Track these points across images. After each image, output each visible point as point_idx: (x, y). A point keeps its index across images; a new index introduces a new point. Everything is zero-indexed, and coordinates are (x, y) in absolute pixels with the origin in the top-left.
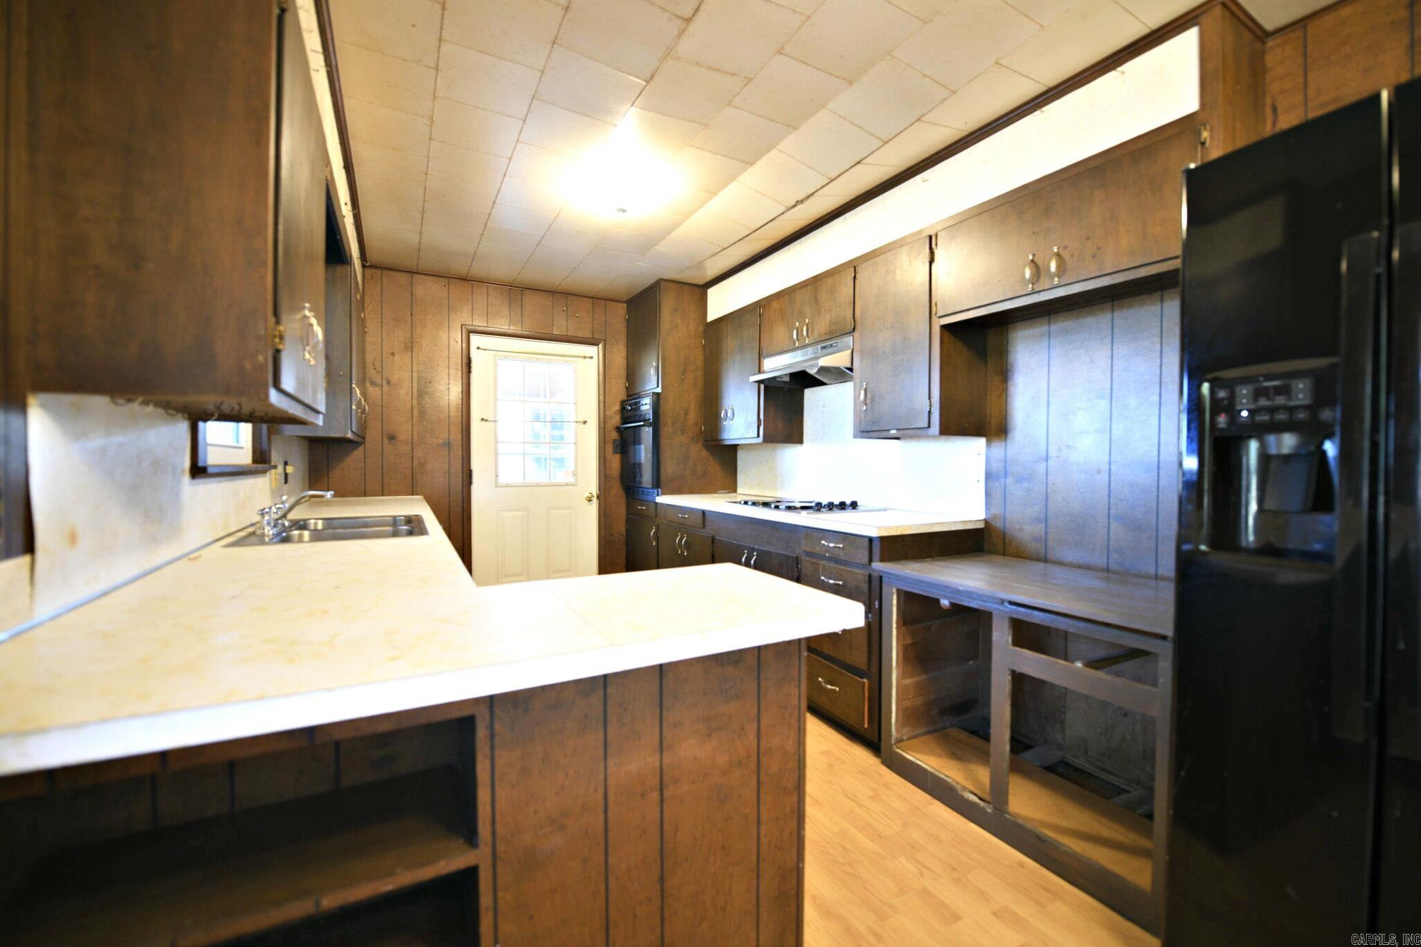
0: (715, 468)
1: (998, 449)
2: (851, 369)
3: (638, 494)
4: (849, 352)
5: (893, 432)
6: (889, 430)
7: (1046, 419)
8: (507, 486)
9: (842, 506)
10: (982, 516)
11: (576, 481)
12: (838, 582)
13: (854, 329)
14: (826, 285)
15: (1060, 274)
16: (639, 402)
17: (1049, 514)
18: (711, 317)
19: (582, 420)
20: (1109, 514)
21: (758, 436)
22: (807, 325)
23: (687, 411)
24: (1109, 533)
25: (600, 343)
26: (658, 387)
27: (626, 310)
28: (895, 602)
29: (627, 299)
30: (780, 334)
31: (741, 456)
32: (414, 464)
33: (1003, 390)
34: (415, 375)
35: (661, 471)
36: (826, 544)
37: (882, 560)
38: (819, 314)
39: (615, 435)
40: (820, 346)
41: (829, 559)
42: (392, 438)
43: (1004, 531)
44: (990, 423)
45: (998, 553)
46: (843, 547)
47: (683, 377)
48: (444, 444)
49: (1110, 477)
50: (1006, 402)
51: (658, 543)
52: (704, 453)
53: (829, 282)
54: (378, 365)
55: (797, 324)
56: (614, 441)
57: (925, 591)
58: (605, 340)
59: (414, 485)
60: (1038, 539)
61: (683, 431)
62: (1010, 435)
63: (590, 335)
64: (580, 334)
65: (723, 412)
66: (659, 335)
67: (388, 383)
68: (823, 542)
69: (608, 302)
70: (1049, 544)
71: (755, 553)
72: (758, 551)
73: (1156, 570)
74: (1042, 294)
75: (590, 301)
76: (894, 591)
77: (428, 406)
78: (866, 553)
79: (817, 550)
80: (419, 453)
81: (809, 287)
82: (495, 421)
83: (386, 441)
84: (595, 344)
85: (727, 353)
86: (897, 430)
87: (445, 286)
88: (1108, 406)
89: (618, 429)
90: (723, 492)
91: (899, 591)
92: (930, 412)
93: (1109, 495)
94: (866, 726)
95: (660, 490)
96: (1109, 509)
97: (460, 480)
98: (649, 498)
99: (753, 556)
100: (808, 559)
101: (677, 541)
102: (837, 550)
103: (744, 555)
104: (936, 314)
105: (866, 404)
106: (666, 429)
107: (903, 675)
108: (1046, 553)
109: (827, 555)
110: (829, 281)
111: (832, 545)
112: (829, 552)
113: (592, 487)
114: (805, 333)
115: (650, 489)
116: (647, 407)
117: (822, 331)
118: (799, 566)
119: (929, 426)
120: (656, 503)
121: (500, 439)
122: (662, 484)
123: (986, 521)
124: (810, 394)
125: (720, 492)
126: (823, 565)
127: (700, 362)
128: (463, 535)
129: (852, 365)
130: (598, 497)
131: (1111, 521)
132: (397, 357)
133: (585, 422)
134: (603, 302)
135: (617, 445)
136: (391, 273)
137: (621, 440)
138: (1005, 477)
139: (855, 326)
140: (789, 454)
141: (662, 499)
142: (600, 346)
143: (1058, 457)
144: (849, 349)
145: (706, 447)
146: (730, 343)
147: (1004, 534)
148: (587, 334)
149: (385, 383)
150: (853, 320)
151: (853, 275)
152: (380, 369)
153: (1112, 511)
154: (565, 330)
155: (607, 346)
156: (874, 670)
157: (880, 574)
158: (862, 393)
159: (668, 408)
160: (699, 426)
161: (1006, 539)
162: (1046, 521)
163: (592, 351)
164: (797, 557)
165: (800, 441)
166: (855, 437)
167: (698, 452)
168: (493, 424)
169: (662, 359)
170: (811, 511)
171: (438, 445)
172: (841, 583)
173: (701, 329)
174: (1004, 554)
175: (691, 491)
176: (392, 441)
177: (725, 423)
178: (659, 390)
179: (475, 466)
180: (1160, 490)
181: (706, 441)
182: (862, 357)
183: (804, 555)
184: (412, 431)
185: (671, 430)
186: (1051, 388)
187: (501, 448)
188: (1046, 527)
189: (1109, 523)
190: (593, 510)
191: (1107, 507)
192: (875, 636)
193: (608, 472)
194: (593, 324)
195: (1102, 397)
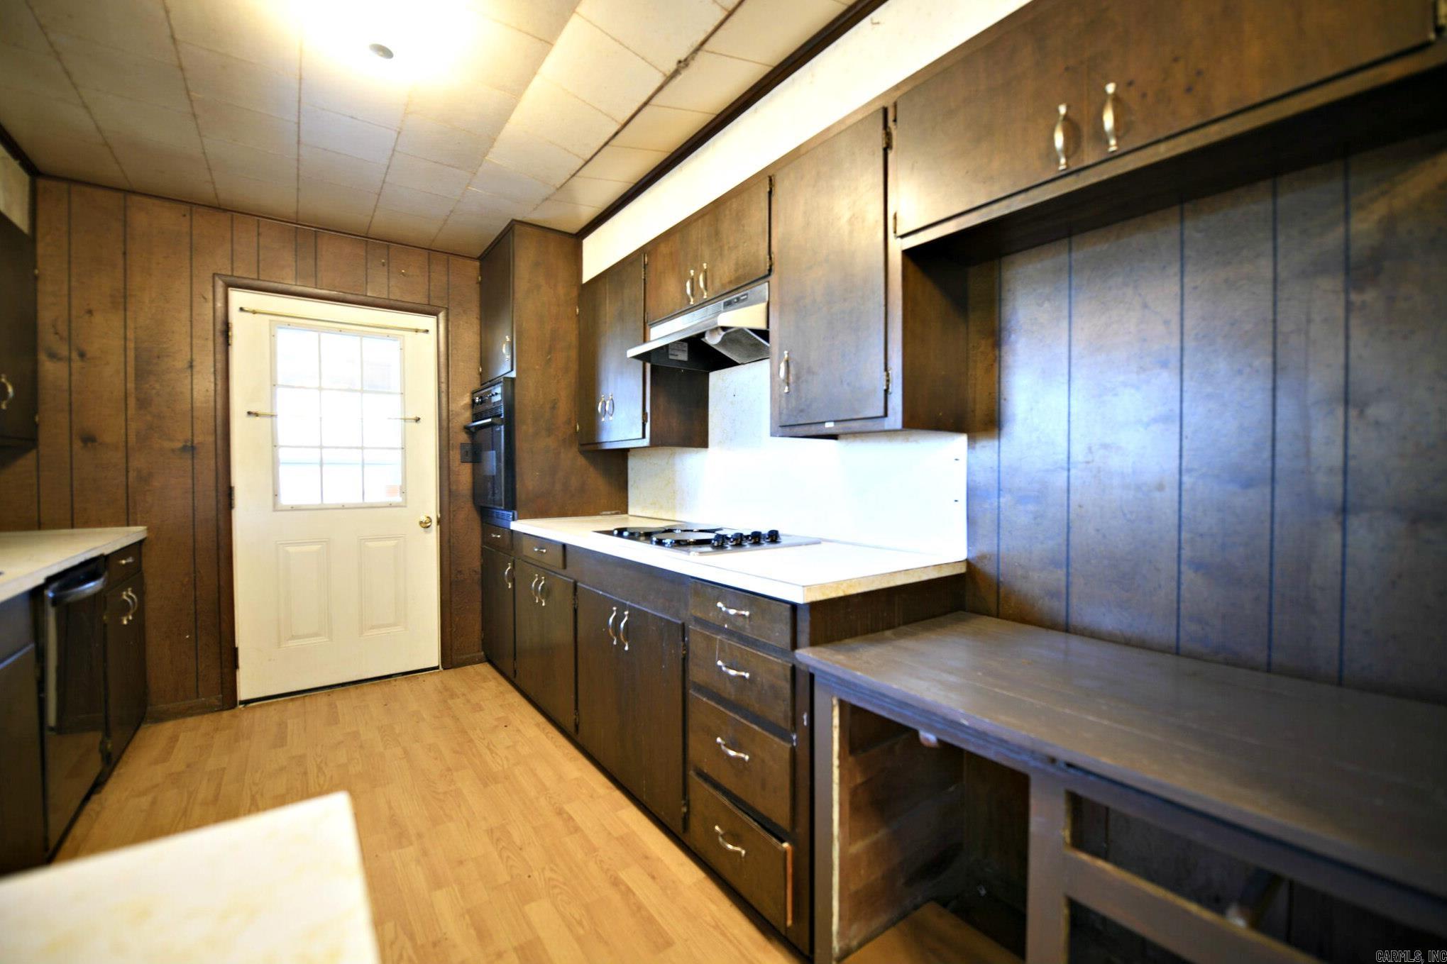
0: (596, 481)
1: (987, 451)
2: (764, 334)
3: (492, 517)
4: (764, 305)
5: (829, 425)
6: (824, 422)
7: (1066, 403)
8: (293, 509)
9: (756, 538)
10: (962, 555)
11: (405, 500)
12: (743, 674)
13: (770, 270)
14: (730, 210)
15: (1120, 134)
16: (490, 392)
17: (1072, 554)
18: (587, 276)
19: (414, 417)
20: (1179, 556)
21: (644, 436)
22: (705, 272)
23: (556, 403)
24: (1179, 588)
25: (439, 312)
26: (512, 370)
27: (478, 269)
28: (836, 721)
29: (479, 255)
30: (670, 289)
31: (633, 464)
32: (131, 479)
33: (994, 361)
34: (131, 345)
35: (517, 486)
36: (724, 609)
37: (814, 643)
38: (721, 255)
39: (463, 438)
40: (722, 302)
41: (730, 633)
42: (89, 439)
43: (998, 579)
44: (973, 411)
45: (989, 614)
46: (750, 615)
47: (549, 357)
48: (184, 448)
49: (1180, 495)
50: (999, 377)
51: (514, 585)
52: (582, 461)
53: (734, 206)
54: (62, 328)
55: (692, 272)
56: (462, 445)
57: (891, 711)
58: (447, 309)
59: (131, 510)
60: (1053, 595)
61: (550, 431)
62: (1005, 430)
63: (424, 301)
64: (408, 298)
65: (600, 404)
66: (513, 299)
67: (82, 355)
68: (720, 604)
69: (451, 258)
70: (1074, 601)
71: (626, 613)
72: (631, 609)
73: (1269, 656)
74: (1083, 174)
75: (426, 253)
76: (835, 702)
77: (154, 391)
78: (786, 629)
79: (711, 616)
80: (138, 462)
81: (707, 217)
82: (272, 416)
83: (78, 445)
84: (433, 313)
85: (606, 322)
86: (835, 421)
87: (184, 216)
88: (1177, 380)
89: (467, 429)
90: (609, 513)
91: (842, 704)
92: (886, 391)
93: (1180, 526)
94: (789, 923)
95: (516, 513)
96: (1180, 548)
97: (213, 503)
98: (503, 523)
99: (624, 616)
100: (698, 629)
101: (533, 585)
102: (741, 619)
103: (613, 613)
104: (895, 232)
105: (788, 384)
106: (524, 427)
107: (850, 836)
108: (1067, 616)
109: (726, 626)
110: (735, 204)
111: (732, 612)
112: (730, 623)
113: (431, 509)
114: (702, 285)
115: (502, 510)
116: (498, 398)
117: (726, 279)
118: (686, 639)
119: (886, 415)
120: (512, 531)
121: (281, 441)
122: (518, 504)
123: (968, 562)
124: (718, 381)
125: (604, 513)
126: (720, 640)
127: (572, 338)
128: (219, 581)
129: (768, 327)
130: (439, 522)
131: (1184, 568)
132: (98, 318)
133: (418, 420)
134: (445, 256)
135: (467, 452)
136: (88, 190)
137: (472, 444)
138: (999, 497)
139: (771, 266)
140: (691, 462)
141: (518, 526)
142: (442, 315)
143: (1088, 462)
144: (764, 301)
145: (583, 453)
146: (609, 309)
147: (998, 584)
148: (420, 299)
149: (75, 355)
150: (768, 257)
151: (768, 189)
152: (65, 334)
153: (1186, 553)
154: (386, 293)
155: (450, 317)
156: (802, 829)
157: (811, 671)
158: (783, 366)
159: (528, 397)
160: (573, 425)
161: (1002, 590)
162: (1068, 565)
163: (428, 322)
164: (683, 625)
165: (703, 442)
166: (773, 435)
167: (572, 459)
168: (268, 420)
169: (517, 332)
170: (707, 549)
171: (173, 451)
172: (747, 675)
173: (575, 293)
174: (998, 616)
175: (562, 512)
176: (89, 445)
177: (603, 420)
178: (513, 374)
179: (239, 479)
180: (1277, 519)
181: (582, 445)
182: (781, 313)
183: (693, 623)
184: (126, 429)
185: (531, 431)
186: (1074, 353)
187: (283, 454)
188: (1068, 574)
189: (1179, 572)
190: (432, 540)
191: (1176, 545)
192: (803, 773)
193: (454, 488)
194: (429, 286)
195: (1164, 365)
